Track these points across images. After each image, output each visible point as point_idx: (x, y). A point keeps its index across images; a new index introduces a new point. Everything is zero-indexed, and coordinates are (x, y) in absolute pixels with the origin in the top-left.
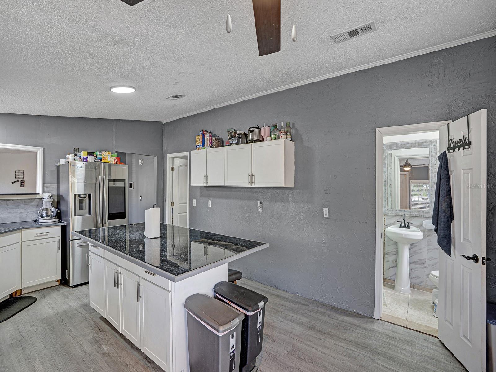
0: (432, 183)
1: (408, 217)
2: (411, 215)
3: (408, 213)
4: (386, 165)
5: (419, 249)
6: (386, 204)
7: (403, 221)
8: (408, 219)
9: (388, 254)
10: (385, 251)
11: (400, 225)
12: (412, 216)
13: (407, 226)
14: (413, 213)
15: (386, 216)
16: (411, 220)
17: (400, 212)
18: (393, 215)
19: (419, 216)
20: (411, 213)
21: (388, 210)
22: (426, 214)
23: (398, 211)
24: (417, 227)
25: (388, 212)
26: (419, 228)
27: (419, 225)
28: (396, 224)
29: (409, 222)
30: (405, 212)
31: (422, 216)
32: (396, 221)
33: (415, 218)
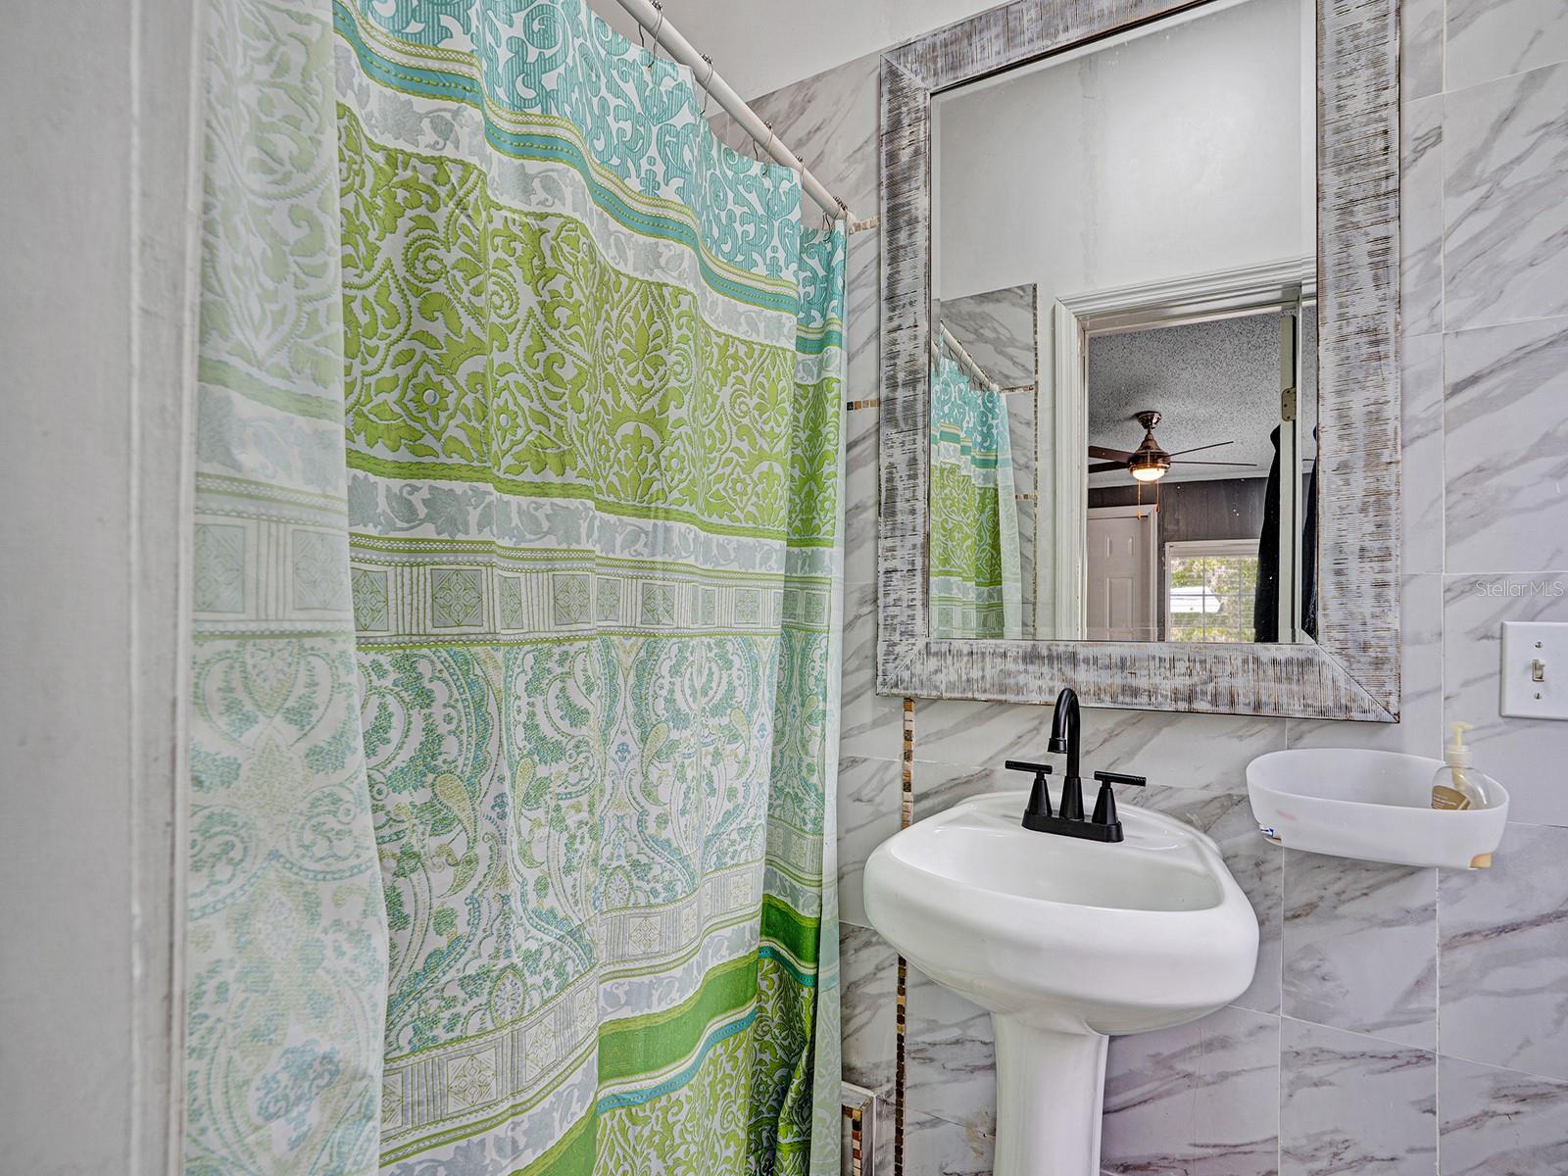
0: (1343, 339)
1: (1109, 723)
2: (1135, 692)
3: (1106, 679)
4: (921, 228)
5: (1209, 1046)
6: (918, 595)
7: (1060, 761)
8: (1111, 736)
9: (932, 1060)
10: (910, 1026)
11: (1028, 793)
12: (1143, 702)
13: (1089, 802)
14: (1157, 680)
15: (918, 711)
16: (1132, 754)
17: (1031, 668)
18: (977, 696)
19: (1215, 701)
20: (1135, 682)
21: (936, 654)
22: (1279, 680)
23: (1020, 661)
24: (1194, 818)
25: (936, 672)
26: (1205, 832)
27: (1207, 795)
28: (1000, 790)
29: (1111, 764)
30: (1082, 667)
31: (1240, 709)
32: (990, 758)
33: (1169, 724)
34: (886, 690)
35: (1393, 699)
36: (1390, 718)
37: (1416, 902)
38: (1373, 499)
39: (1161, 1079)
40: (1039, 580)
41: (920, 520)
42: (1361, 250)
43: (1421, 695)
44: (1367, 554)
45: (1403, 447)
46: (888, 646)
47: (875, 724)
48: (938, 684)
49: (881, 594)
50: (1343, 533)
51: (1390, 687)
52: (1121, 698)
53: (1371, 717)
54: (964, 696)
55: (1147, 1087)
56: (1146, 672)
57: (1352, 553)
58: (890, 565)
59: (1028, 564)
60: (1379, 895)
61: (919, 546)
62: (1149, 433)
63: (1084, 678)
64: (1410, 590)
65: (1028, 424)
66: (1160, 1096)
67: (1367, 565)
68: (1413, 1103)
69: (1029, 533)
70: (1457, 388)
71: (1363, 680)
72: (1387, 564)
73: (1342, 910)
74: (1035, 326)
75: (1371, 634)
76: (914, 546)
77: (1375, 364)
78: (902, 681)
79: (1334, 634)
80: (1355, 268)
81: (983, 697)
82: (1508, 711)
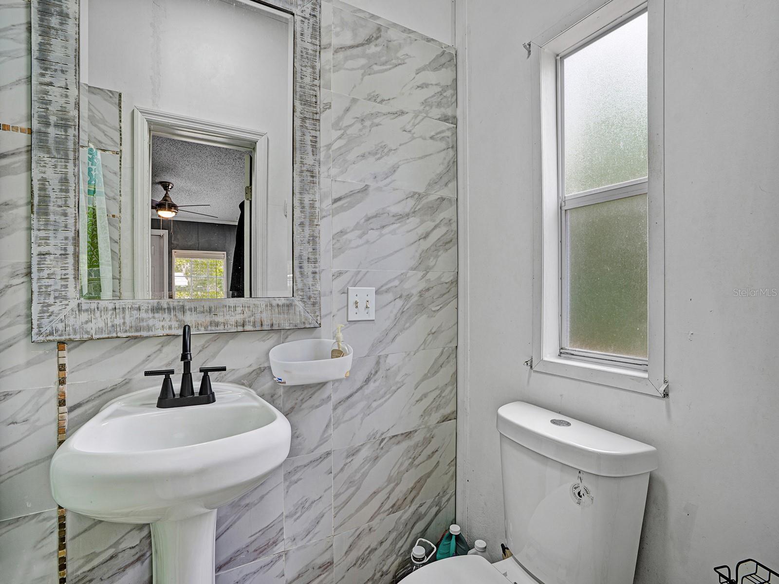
0: (302, 172)
2: (217, 324)
3: (201, 318)
6: (71, 271)
7: (179, 367)
8: (204, 348)
12: (221, 329)
14: (228, 317)
15: (69, 350)
16: (214, 356)
17: (156, 315)
18: (119, 335)
19: (254, 325)
20: (217, 319)
21: (87, 310)
22: (279, 313)
23: (150, 312)
24: (245, 382)
25: (87, 322)
26: (250, 388)
27: (251, 369)
28: (136, 390)
29: (204, 363)
30: (188, 313)
31: (265, 328)
32: (129, 372)
33: (232, 338)
34: (41, 338)
35: (319, 318)
36: (318, 325)
37: (325, 396)
38: (311, 238)
39: (235, 513)
40: (122, 265)
41: (71, 221)
42: (308, 138)
43: (326, 316)
44: (310, 260)
45: (321, 219)
46: (43, 306)
47: (29, 364)
48: (89, 330)
49: (34, 269)
50: (302, 251)
51: (317, 313)
52: (209, 328)
53: (312, 326)
54: (110, 336)
55: (230, 520)
56: (222, 314)
57: (305, 259)
58: (44, 249)
59: (116, 256)
60: (314, 397)
61: (70, 238)
62: (167, 193)
63: (189, 319)
64: (323, 275)
65: (115, 173)
66: (235, 522)
67: (310, 265)
68: (325, 473)
69: (116, 238)
70: (336, 201)
71: (309, 311)
72: (316, 265)
73: (304, 406)
74: (120, 117)
75: (311, 292)
76: (66, 238)
77: (312, 185)
78: (57, 331)
79: (299, 293)
80: (306, 144)
81: (125, 335)
82: (350, 319)
